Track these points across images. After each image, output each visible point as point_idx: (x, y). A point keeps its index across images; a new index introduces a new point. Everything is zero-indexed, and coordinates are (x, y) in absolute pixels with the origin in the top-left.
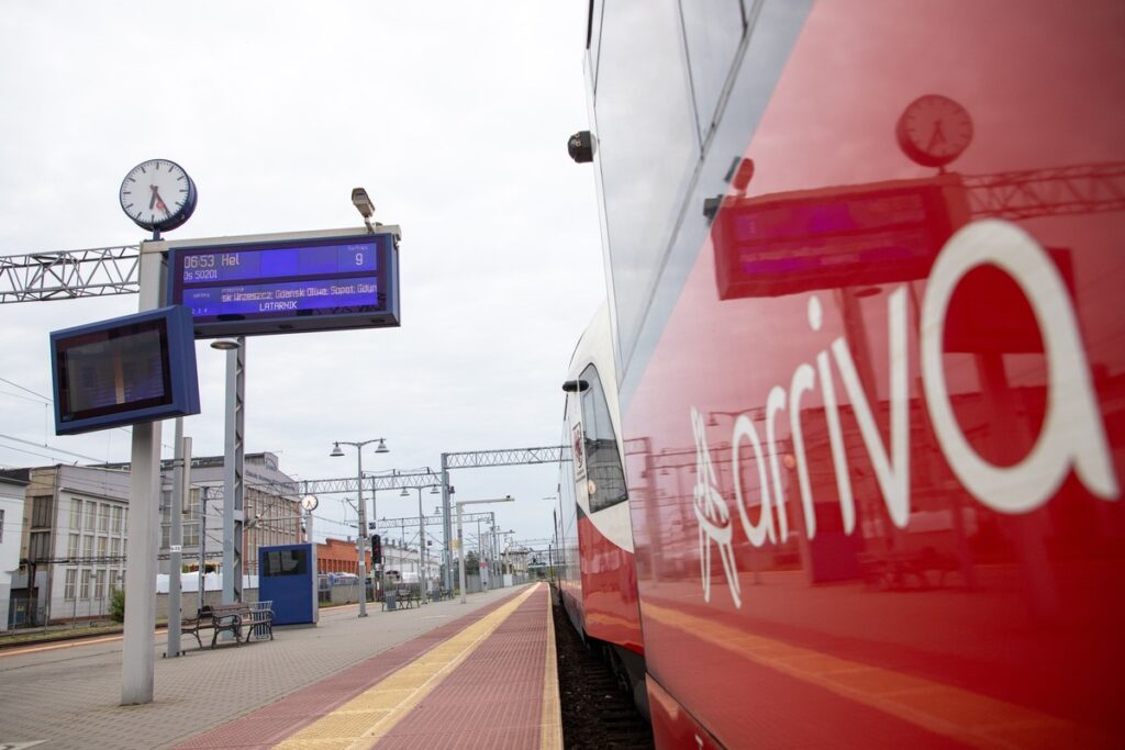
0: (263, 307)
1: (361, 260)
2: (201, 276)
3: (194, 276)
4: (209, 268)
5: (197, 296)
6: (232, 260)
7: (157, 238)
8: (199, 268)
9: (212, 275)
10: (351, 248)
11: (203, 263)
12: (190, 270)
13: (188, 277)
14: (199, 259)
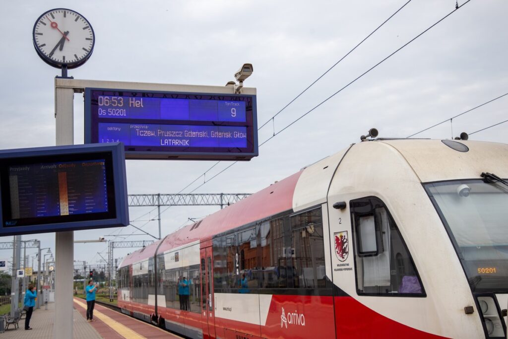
0: (163, 143)
1: (235, 113)
2: (113, 113)
3: (107, 112)
4: (120, 108)
5: (110, 129)
6: (138, 103)
7: (64, 75)
8: (111, 106)
9: (122, 113)
10: (228, 104)
11: (115, 103)
12: (104, 107)
13: (102, 113)
14: (110, 99)
